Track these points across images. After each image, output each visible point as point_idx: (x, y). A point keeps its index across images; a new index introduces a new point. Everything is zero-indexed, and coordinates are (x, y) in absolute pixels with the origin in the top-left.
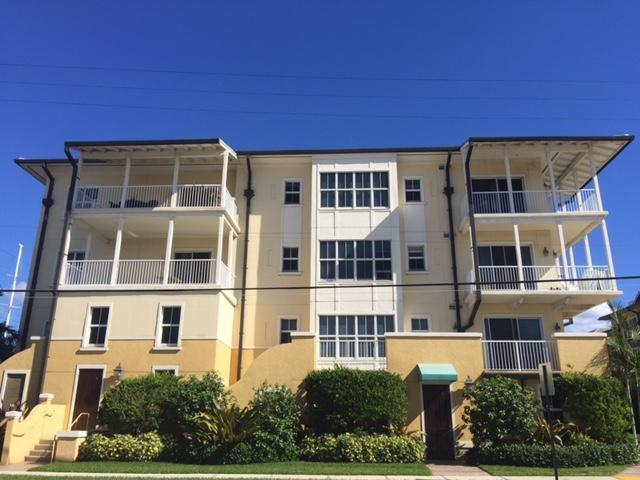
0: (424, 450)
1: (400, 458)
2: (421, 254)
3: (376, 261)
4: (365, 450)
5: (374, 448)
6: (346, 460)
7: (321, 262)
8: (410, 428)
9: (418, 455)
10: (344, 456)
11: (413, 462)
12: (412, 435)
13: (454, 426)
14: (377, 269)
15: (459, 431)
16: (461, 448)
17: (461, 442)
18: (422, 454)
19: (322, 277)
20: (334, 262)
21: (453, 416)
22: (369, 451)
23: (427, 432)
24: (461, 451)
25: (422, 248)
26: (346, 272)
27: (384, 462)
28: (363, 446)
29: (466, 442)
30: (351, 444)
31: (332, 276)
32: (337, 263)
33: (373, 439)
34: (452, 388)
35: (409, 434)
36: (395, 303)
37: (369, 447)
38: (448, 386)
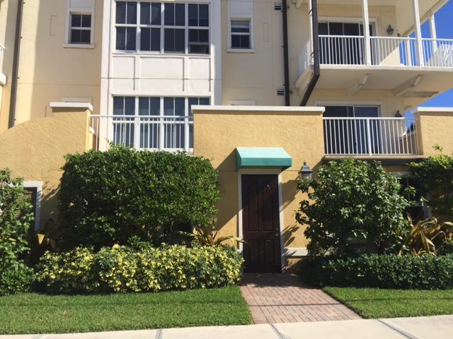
0: (239, 265)
1: (201, 280)
2: (247, 30)
3: (190, 31)
4: (142, 272)
5: (159, 268)
6: (106, 290)
7: (117, 28)
8: (222, 233)
9: (230, 274)
10: (102, 283)
11: (223, 285)
12: (223, 243)
13: (282, 227)
14: (190, 40)
15: (288, 234)
16: (291, 256)
17: (291, 249)
18: (237, 272)
19: (117, 48)
20: (135, 29)
21: (281, 215)
22: (149, 273)
23: (245, 238)
24: (290, 260)
25: (248, 22)
26: (150, 43)
27: (174, 289)
28: (139, 264)
29: (298, 248)
30: (116, 264)
31: (131, 47)
32: (139, 31)
33: (158, 254)
34: (282, 178)
35: (218, 242)
36: (213, 82)
37: (149, 267)
38: (276, 176)
